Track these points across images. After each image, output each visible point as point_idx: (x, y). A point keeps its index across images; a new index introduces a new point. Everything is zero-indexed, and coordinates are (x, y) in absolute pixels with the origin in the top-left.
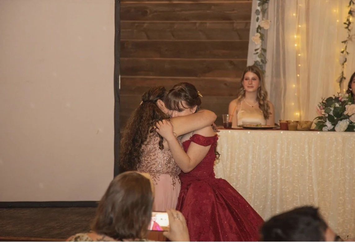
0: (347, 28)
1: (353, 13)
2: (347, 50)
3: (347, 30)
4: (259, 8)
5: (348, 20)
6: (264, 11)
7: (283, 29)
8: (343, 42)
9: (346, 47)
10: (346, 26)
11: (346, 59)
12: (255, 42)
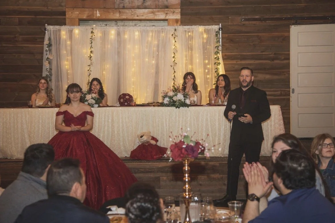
0: (90, 59)
1: (93, 52)
2: (91, 70)
3: (90, 60)
4: (47, 49)
5: (90, 55)
6: (50, 50)
7: (60, 59)
8: (88, 66)
9: (90, 68)
10: (90, 58)
11: (90, 74)
12: (46, 65)
